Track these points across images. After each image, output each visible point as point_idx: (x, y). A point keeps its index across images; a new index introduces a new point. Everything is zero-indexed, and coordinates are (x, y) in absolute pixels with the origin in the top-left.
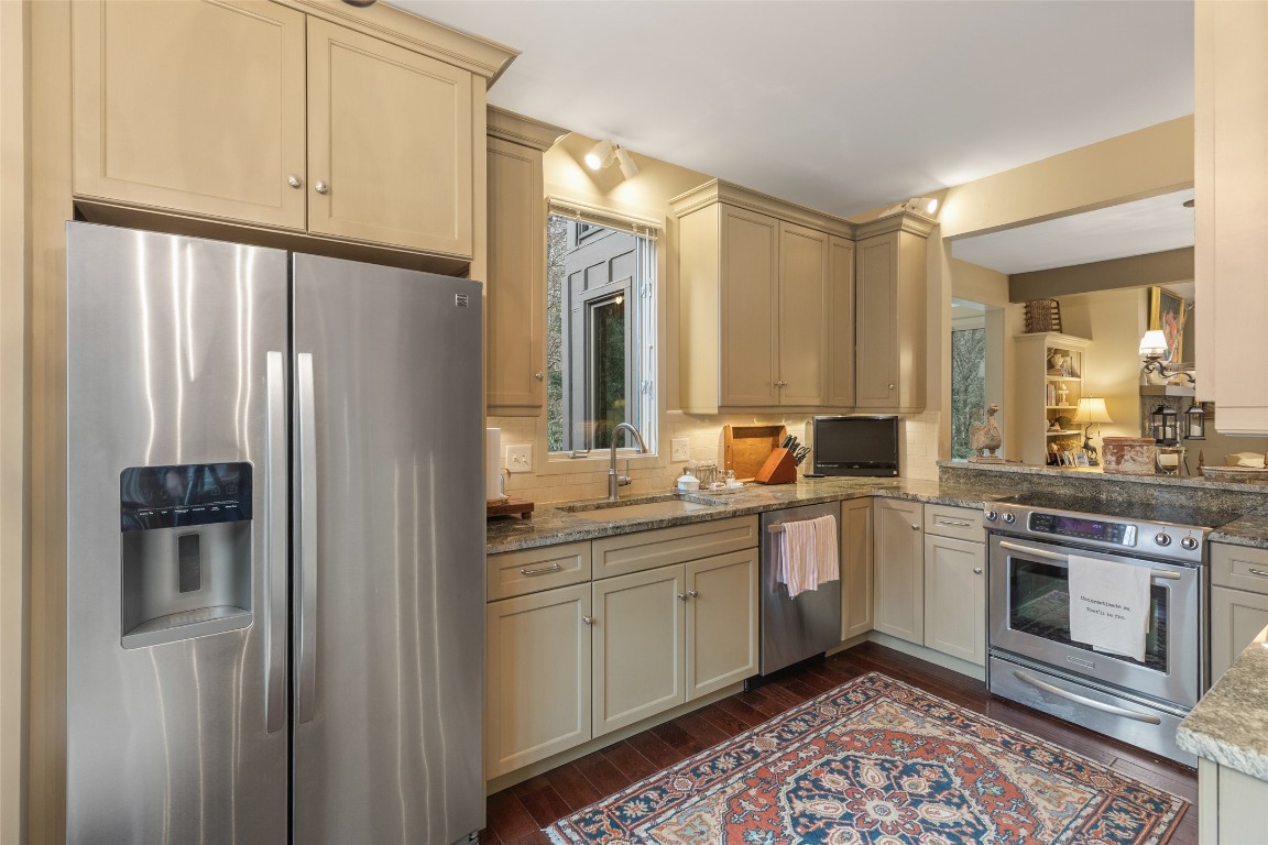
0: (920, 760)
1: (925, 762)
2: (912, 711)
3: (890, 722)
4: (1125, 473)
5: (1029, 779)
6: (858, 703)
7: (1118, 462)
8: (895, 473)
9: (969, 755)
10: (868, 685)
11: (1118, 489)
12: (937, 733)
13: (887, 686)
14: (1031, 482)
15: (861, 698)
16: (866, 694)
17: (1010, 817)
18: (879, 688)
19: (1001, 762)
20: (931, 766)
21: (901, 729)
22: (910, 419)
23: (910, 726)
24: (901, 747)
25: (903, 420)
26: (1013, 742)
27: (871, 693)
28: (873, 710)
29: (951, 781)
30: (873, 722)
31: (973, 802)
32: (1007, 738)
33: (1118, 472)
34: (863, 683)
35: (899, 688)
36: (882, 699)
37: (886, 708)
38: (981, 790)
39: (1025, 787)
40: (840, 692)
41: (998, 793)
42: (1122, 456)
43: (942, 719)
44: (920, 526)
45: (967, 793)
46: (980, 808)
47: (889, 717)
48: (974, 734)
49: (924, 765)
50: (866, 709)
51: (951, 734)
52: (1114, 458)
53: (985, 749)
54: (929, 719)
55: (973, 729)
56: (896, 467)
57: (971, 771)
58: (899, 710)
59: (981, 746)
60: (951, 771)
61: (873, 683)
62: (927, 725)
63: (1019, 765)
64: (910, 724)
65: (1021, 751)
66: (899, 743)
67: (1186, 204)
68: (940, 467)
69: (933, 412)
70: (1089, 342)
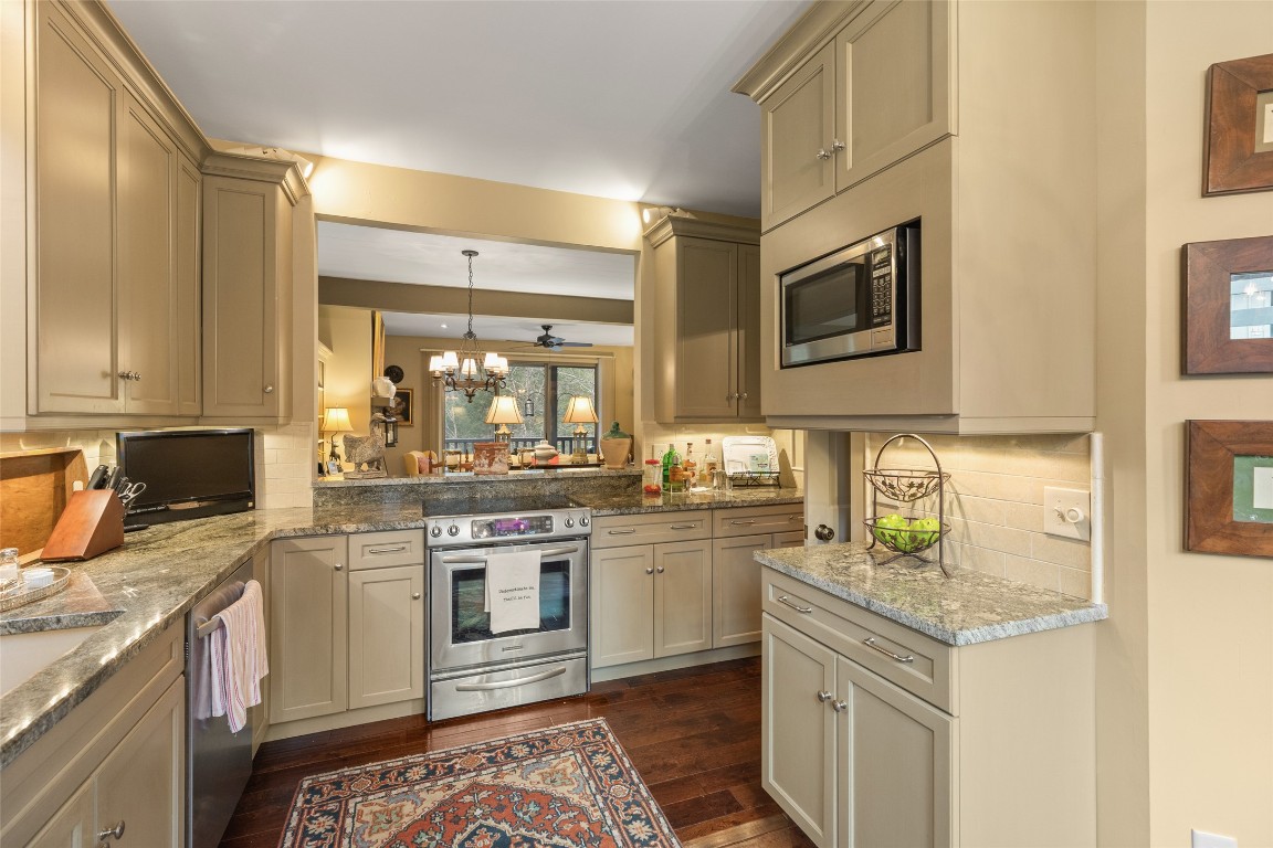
0: (459, 838)
1: (466, 835)
2: (394, 792)
3: (389, 822)
4: (495, 473)
5: (535, 777)
6: (333, 830)
7: (490, 465)
8: (250, 504)
9: (484, 794)
10: (316, 798)
12: (439, 796)
13: (337, 784)
14: (417, 492)
15: (328, 822)
16: (329, 813)
17: (564, 821)
18: (332, 794)
19: (508, 780)
20: (474, 833)
21: (407, 820)
22: (269, 432)
23: (410, 812)
24: (432, 839)
25: (260, 434)
26: (493, 754)
27: (331, 806)
28: (357, 825)
29: (503, 833)
30: (374, 838)
31: (537, 836)
32: (488, 755)
33: (491, 473)
34: (308, 801)
35: (352, 778)
36: (351, 804)
37: (366, 810)
38: (527, 818)
39: (540, 787)
40: (295, 834)
41: (537, 809)
43: (425, 779)
44: (344, 564)
45: (523, 831)
46: (545, 834)
47: (383, 818)
48: (464, 771)
49: (469, 838)
50: (349, 830)
51: (450, 787)
52: (487, 461)
53: (486, 778)
54: (417, 787)
55: (458, 767)
56: (251, 497)
57: (501, 808)
58: (381, 801)
59: (480, 778)
60: (491, 822)
61: (320, 792)
62: (423, 795)
63: (519, 771)
64: (408, 807)
65: (506, 758)
66: (424, 838)
67: (464, 252)
68: (315, 489)
69: (303, 423)
70: (331, 353)
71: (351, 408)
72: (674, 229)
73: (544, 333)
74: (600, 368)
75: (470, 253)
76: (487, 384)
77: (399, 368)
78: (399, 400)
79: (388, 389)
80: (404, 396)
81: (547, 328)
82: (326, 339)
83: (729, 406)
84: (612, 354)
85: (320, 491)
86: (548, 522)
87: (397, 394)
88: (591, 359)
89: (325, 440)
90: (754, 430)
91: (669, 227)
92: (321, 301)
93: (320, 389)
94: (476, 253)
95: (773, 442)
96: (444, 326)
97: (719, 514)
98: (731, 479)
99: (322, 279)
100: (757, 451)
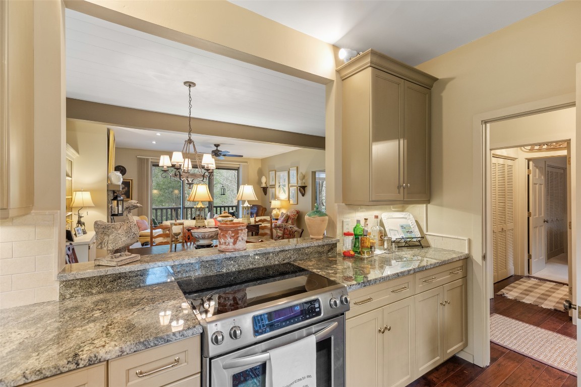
4: (239, 250)
7: (235, 243)
11: (232, 262)
33: (235, 250)
42: (237, 238)
52: (232, 240)
67: (185, 83)
68: (62, 282)
69: (47, 212)
70: (77, 155)
71: (92, 191)
72: (371, 62)
73: (215, 148)
74: (241, 170)
75: (190, 84)
76: (203, 176)
77: (123, 167)
78: (123, 186)
79: (117, 179)
80: (127, 184)
81: (217, 146)
82: (73, 142)
83: (399, 193)
84: (246, 162)
85: (67, 284)
86: (317, 305)
87: (123, 183)
88: (235, 165)
89: (73, 213)
90: (395, 208)
91: (368, 60)
92: (68, 116)
93: (68, 178)
94: (194, 84)
95: (411, 216)
96: (154, 142)
97: (418, 275)
98: (394, 242)
99: (69, 100)
100: (403, 222)
